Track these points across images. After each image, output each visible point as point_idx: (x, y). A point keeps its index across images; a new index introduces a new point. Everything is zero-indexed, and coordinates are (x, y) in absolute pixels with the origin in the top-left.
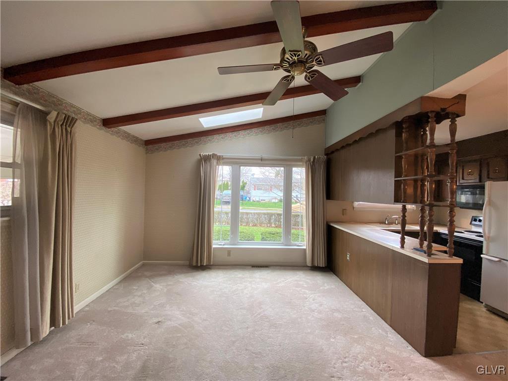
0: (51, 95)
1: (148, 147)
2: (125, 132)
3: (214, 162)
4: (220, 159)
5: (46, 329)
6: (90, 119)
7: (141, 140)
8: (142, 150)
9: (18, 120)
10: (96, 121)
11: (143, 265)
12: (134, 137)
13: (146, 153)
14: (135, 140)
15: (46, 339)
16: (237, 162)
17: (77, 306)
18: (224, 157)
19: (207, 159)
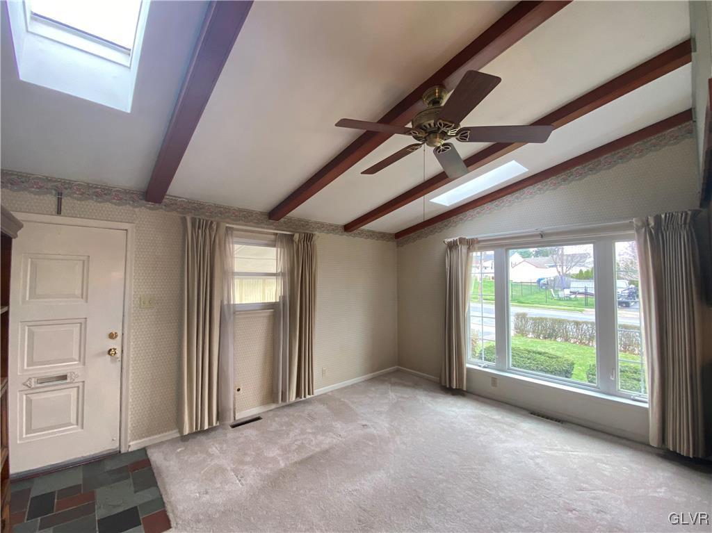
0: (300, 220)
1: (399, 240)
2: (369, 231)
3: (464, 249)
4: (471, 244)
5: (292, 397)
6: (332, 229)
7: (390, 234)
8: (392, 244)
9: (279, 244)
10: (337, 229)
11: (398, 371)
12: (380, 233)
13: (398, 246)
14: (382, 236)
15: (291, 405)
16: (503, 245)
17: (318, 390)
18: (479, 239)
19: (452, 246)
